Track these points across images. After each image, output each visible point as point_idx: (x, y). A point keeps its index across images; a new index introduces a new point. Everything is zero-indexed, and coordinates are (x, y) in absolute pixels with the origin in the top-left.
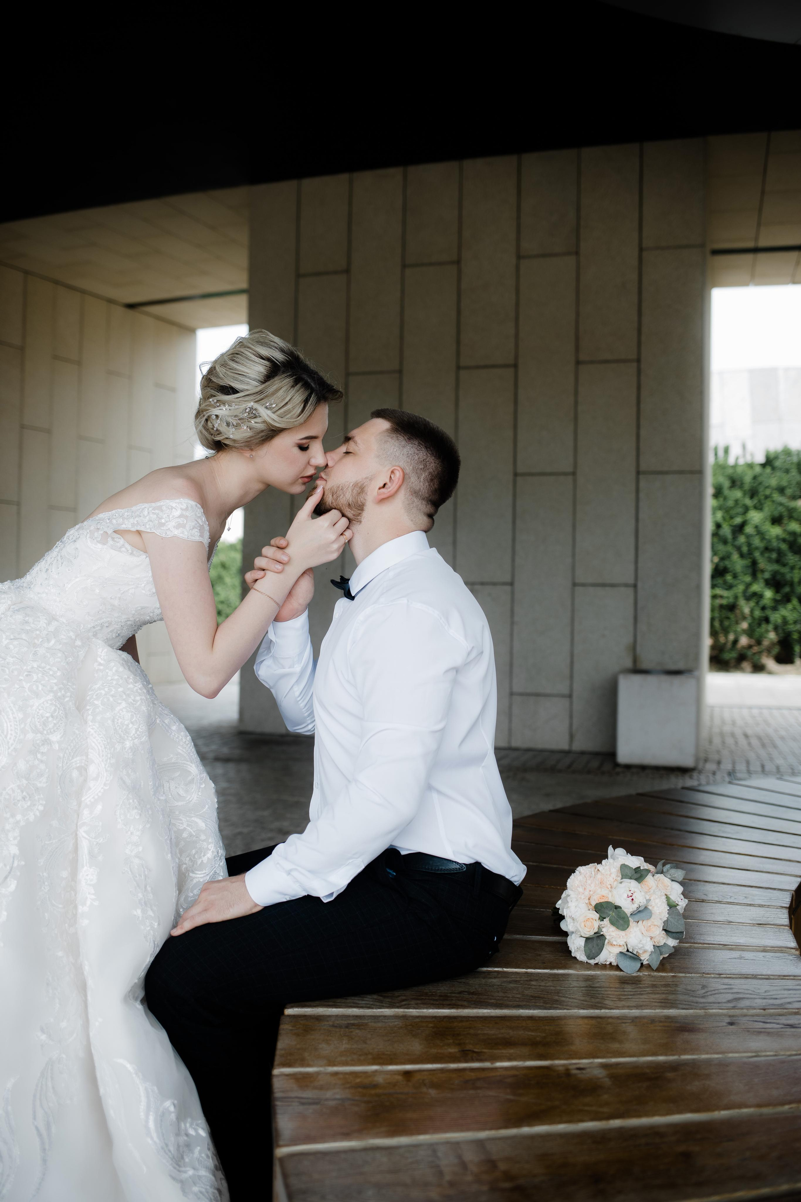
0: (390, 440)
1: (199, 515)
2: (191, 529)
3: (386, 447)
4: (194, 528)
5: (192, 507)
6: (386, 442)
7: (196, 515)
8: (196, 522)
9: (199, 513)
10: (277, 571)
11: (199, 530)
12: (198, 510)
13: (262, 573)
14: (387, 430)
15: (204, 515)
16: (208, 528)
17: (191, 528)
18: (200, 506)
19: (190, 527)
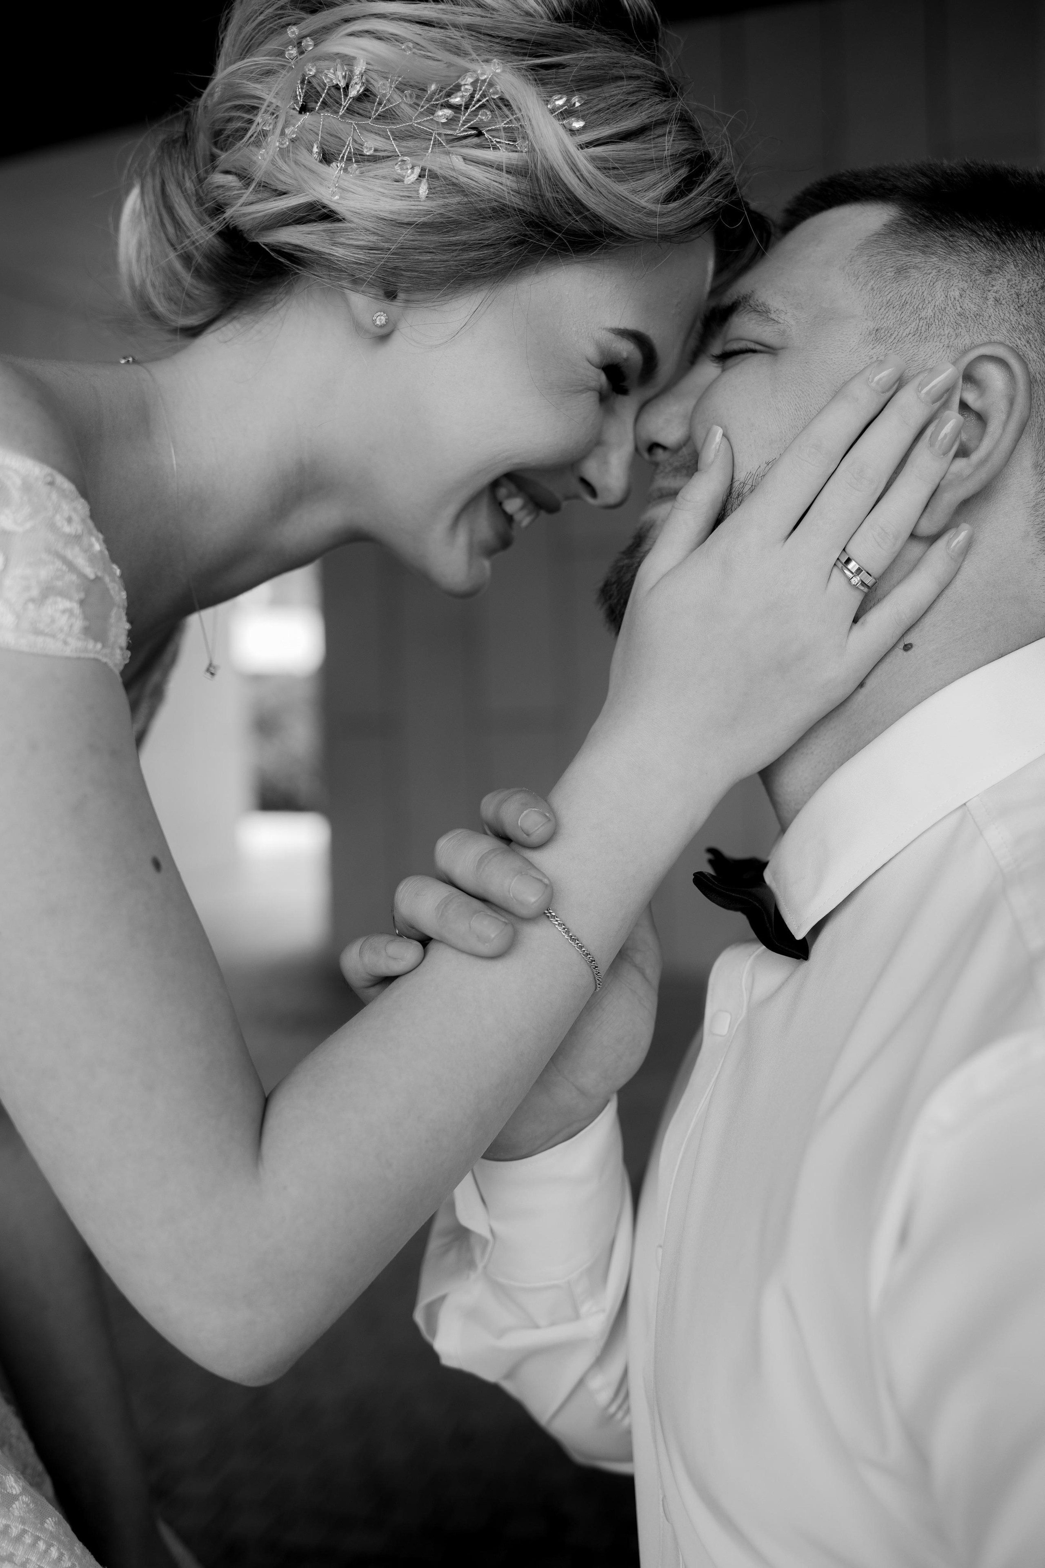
0: (919, 259)
1: (76, 528)
2: (32, 600)
3: (907, 290)
4: (48, 592)
5: (27, 487)
6: (901, 271)
7: (52, 527)
8: (59, 564)
9: (69, 520)
10: (485, 949)
11: (82, 603)
12: (65, 507)
13: (409, 952)
14: (892, 230)
15: (95, 531)
16: (124, 594)
17: (35, 592)
18: (67, 485)
19: (28, 588)
